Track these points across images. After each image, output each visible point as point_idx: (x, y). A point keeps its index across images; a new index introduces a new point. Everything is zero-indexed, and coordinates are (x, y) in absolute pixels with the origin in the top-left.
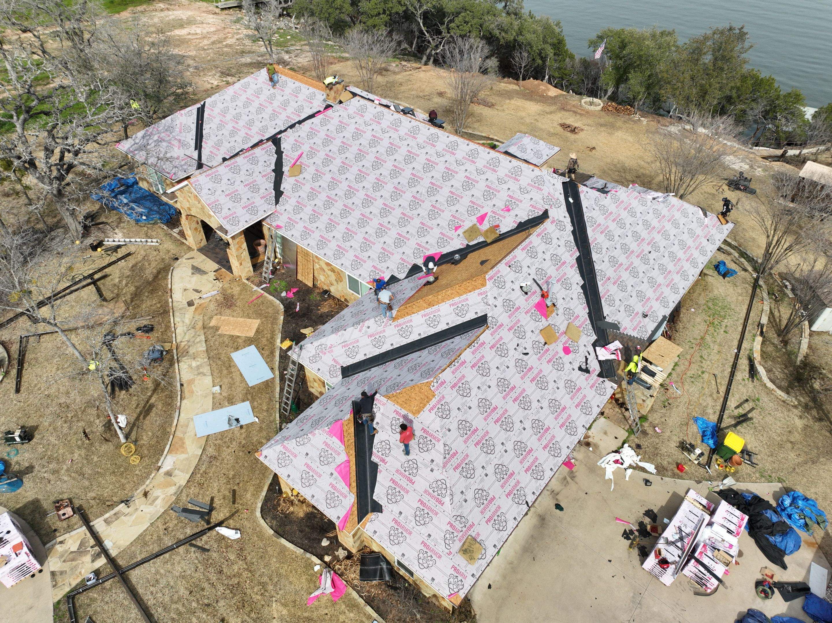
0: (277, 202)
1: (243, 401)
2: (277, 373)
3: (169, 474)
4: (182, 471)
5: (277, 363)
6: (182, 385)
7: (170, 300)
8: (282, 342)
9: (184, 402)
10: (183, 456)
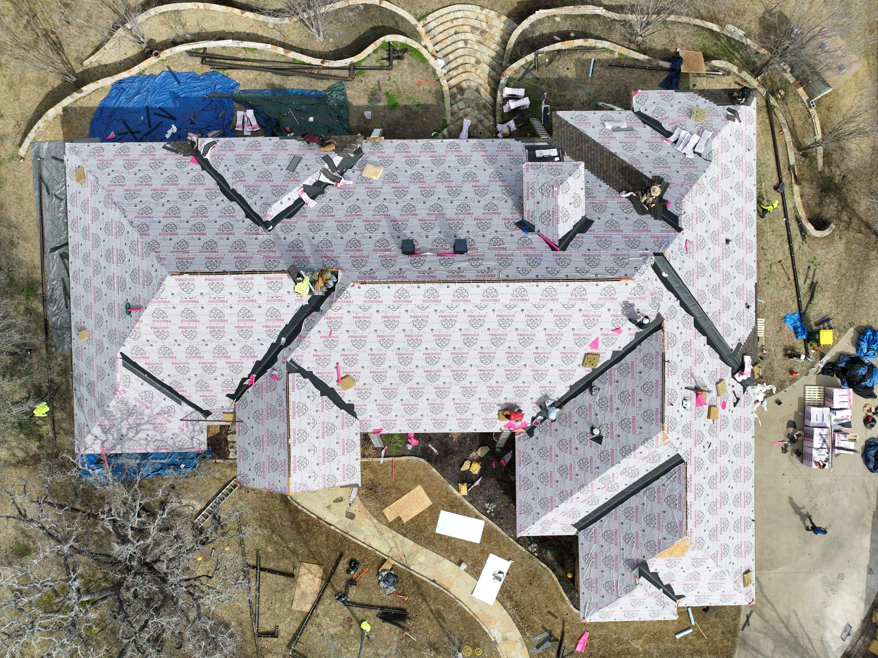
0: (354, 415)
1: (487, 557)
2: (484, 517)
3: (505, 639)
4: (510, 631)
5: (475, 510)
6: (434, 581)
7: (332, 527)
8: (459, 491)
9: (451, 590)
10: (499, 623)
